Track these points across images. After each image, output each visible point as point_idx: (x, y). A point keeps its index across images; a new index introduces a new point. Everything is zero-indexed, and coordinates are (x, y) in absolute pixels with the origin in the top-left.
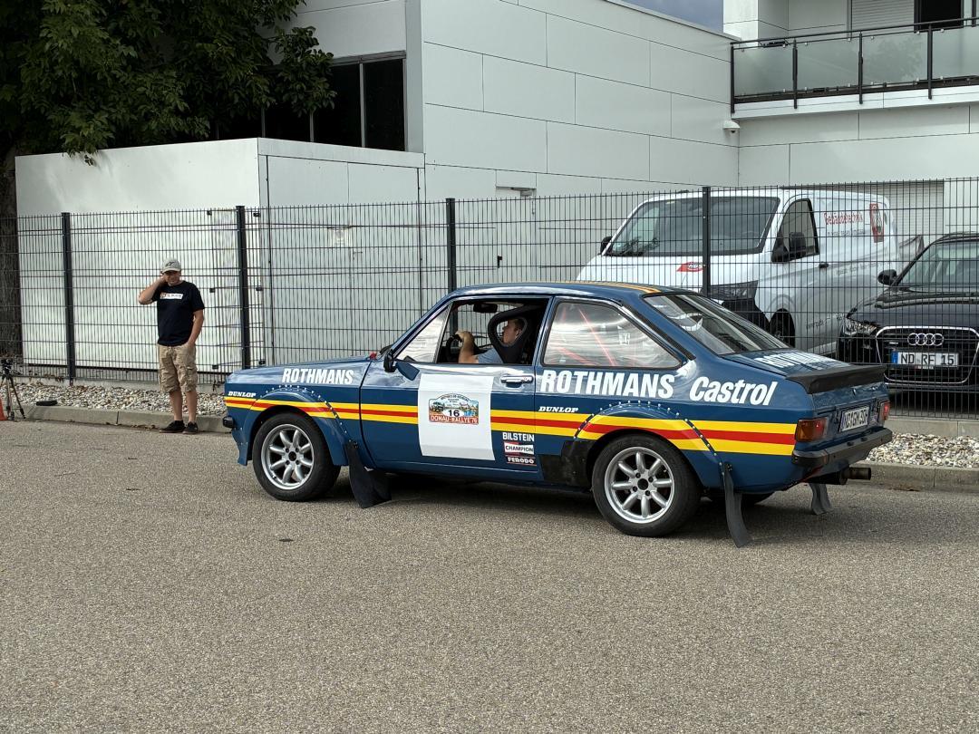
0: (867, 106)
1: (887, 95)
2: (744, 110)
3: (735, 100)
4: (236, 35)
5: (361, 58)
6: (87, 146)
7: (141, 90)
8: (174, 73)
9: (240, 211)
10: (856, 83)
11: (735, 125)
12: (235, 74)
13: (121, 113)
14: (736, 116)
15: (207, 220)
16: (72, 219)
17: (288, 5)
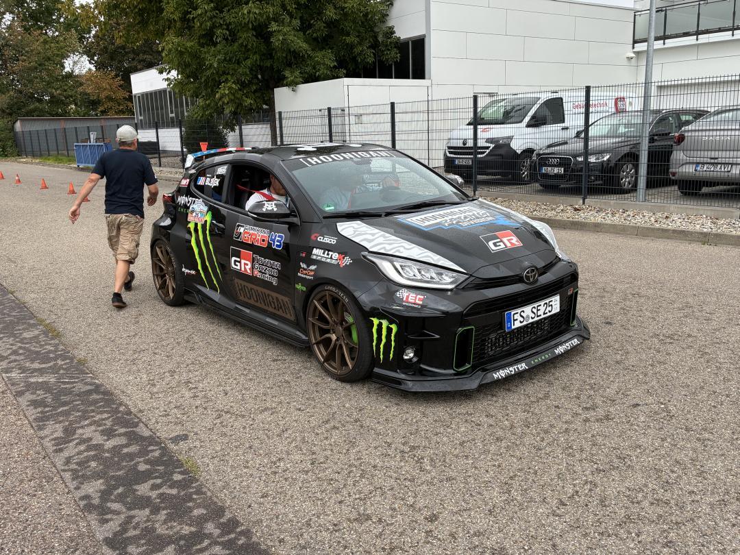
0: (700, 41)
1: (711, 35)
2: (639, 47)
3: (635, 42)
4: (359, 32)
5: (410, 38)
6: (293, 84)
7: (316, 59)
8: (330, 51)
9: (329, 109)
10: (695, 29)
12: (358, 50)
13: (308, 69)
14: (635, 50)
15: (319, 113)
16: (283, 114)
17: (384, 17)
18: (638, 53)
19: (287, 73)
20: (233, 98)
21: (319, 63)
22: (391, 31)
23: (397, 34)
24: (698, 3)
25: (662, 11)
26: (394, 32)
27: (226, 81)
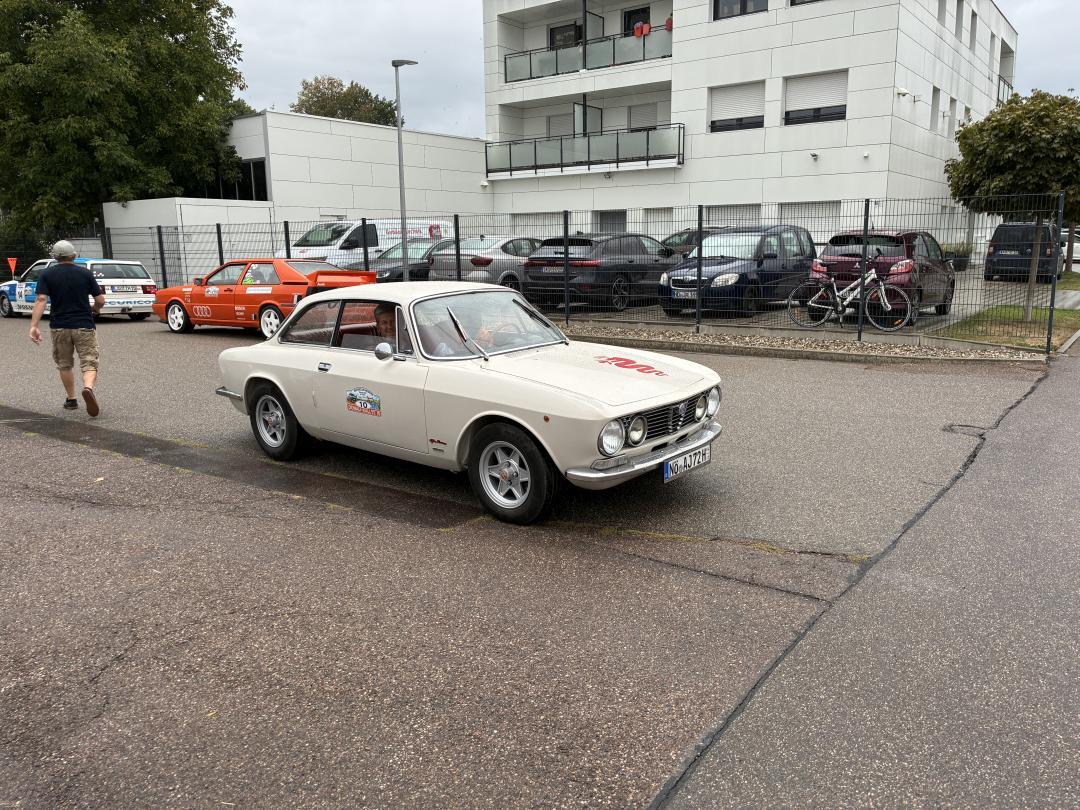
2: (493, 176)
3: (488, 171)
4: (197, 150)
5: (251, 160)
6: (123, 200)
7: (150, 175)
8: (165, 167)
9: (159, 228)
10: (534, 164)
11: (486, 184)
12: (196, 168)
13: (140, 185)
14: (488, 179)
15: (149, 231)
16: (111, 231)
17: (224, 136)
19: (115, 189)
20: (53, 211)
21: (152, 180)
22: (232, 151)
23: (239, 155)
24: (533, 141)
25: (507, 144)
26: (235, 152)
27: (45, 193)
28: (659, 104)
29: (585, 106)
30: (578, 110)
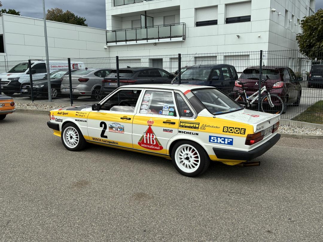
1: (131, 42)
2: (109, 44)
3: (107, 42)
10: (125, 39)
11: (106, 47)
18: (108, 46)
24: (125, 30)
25: (115, 31)
28: (176, 15)
29: (146, 16)
30: (143, 18)
